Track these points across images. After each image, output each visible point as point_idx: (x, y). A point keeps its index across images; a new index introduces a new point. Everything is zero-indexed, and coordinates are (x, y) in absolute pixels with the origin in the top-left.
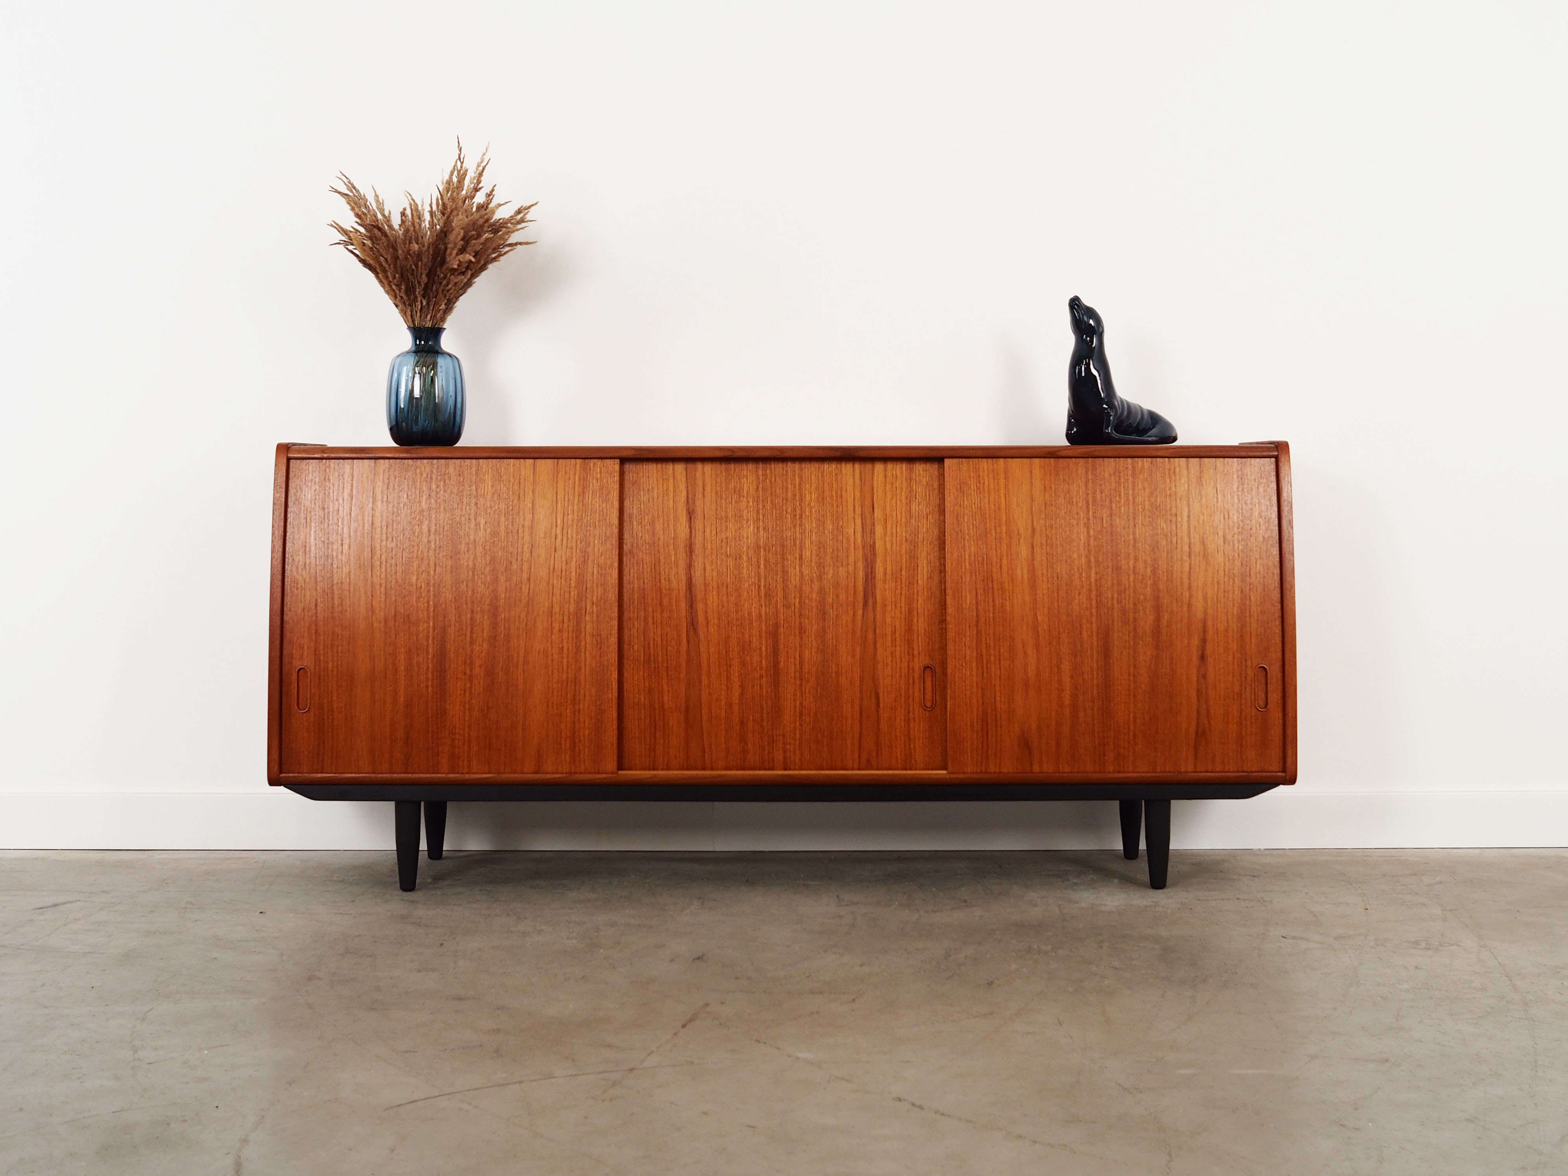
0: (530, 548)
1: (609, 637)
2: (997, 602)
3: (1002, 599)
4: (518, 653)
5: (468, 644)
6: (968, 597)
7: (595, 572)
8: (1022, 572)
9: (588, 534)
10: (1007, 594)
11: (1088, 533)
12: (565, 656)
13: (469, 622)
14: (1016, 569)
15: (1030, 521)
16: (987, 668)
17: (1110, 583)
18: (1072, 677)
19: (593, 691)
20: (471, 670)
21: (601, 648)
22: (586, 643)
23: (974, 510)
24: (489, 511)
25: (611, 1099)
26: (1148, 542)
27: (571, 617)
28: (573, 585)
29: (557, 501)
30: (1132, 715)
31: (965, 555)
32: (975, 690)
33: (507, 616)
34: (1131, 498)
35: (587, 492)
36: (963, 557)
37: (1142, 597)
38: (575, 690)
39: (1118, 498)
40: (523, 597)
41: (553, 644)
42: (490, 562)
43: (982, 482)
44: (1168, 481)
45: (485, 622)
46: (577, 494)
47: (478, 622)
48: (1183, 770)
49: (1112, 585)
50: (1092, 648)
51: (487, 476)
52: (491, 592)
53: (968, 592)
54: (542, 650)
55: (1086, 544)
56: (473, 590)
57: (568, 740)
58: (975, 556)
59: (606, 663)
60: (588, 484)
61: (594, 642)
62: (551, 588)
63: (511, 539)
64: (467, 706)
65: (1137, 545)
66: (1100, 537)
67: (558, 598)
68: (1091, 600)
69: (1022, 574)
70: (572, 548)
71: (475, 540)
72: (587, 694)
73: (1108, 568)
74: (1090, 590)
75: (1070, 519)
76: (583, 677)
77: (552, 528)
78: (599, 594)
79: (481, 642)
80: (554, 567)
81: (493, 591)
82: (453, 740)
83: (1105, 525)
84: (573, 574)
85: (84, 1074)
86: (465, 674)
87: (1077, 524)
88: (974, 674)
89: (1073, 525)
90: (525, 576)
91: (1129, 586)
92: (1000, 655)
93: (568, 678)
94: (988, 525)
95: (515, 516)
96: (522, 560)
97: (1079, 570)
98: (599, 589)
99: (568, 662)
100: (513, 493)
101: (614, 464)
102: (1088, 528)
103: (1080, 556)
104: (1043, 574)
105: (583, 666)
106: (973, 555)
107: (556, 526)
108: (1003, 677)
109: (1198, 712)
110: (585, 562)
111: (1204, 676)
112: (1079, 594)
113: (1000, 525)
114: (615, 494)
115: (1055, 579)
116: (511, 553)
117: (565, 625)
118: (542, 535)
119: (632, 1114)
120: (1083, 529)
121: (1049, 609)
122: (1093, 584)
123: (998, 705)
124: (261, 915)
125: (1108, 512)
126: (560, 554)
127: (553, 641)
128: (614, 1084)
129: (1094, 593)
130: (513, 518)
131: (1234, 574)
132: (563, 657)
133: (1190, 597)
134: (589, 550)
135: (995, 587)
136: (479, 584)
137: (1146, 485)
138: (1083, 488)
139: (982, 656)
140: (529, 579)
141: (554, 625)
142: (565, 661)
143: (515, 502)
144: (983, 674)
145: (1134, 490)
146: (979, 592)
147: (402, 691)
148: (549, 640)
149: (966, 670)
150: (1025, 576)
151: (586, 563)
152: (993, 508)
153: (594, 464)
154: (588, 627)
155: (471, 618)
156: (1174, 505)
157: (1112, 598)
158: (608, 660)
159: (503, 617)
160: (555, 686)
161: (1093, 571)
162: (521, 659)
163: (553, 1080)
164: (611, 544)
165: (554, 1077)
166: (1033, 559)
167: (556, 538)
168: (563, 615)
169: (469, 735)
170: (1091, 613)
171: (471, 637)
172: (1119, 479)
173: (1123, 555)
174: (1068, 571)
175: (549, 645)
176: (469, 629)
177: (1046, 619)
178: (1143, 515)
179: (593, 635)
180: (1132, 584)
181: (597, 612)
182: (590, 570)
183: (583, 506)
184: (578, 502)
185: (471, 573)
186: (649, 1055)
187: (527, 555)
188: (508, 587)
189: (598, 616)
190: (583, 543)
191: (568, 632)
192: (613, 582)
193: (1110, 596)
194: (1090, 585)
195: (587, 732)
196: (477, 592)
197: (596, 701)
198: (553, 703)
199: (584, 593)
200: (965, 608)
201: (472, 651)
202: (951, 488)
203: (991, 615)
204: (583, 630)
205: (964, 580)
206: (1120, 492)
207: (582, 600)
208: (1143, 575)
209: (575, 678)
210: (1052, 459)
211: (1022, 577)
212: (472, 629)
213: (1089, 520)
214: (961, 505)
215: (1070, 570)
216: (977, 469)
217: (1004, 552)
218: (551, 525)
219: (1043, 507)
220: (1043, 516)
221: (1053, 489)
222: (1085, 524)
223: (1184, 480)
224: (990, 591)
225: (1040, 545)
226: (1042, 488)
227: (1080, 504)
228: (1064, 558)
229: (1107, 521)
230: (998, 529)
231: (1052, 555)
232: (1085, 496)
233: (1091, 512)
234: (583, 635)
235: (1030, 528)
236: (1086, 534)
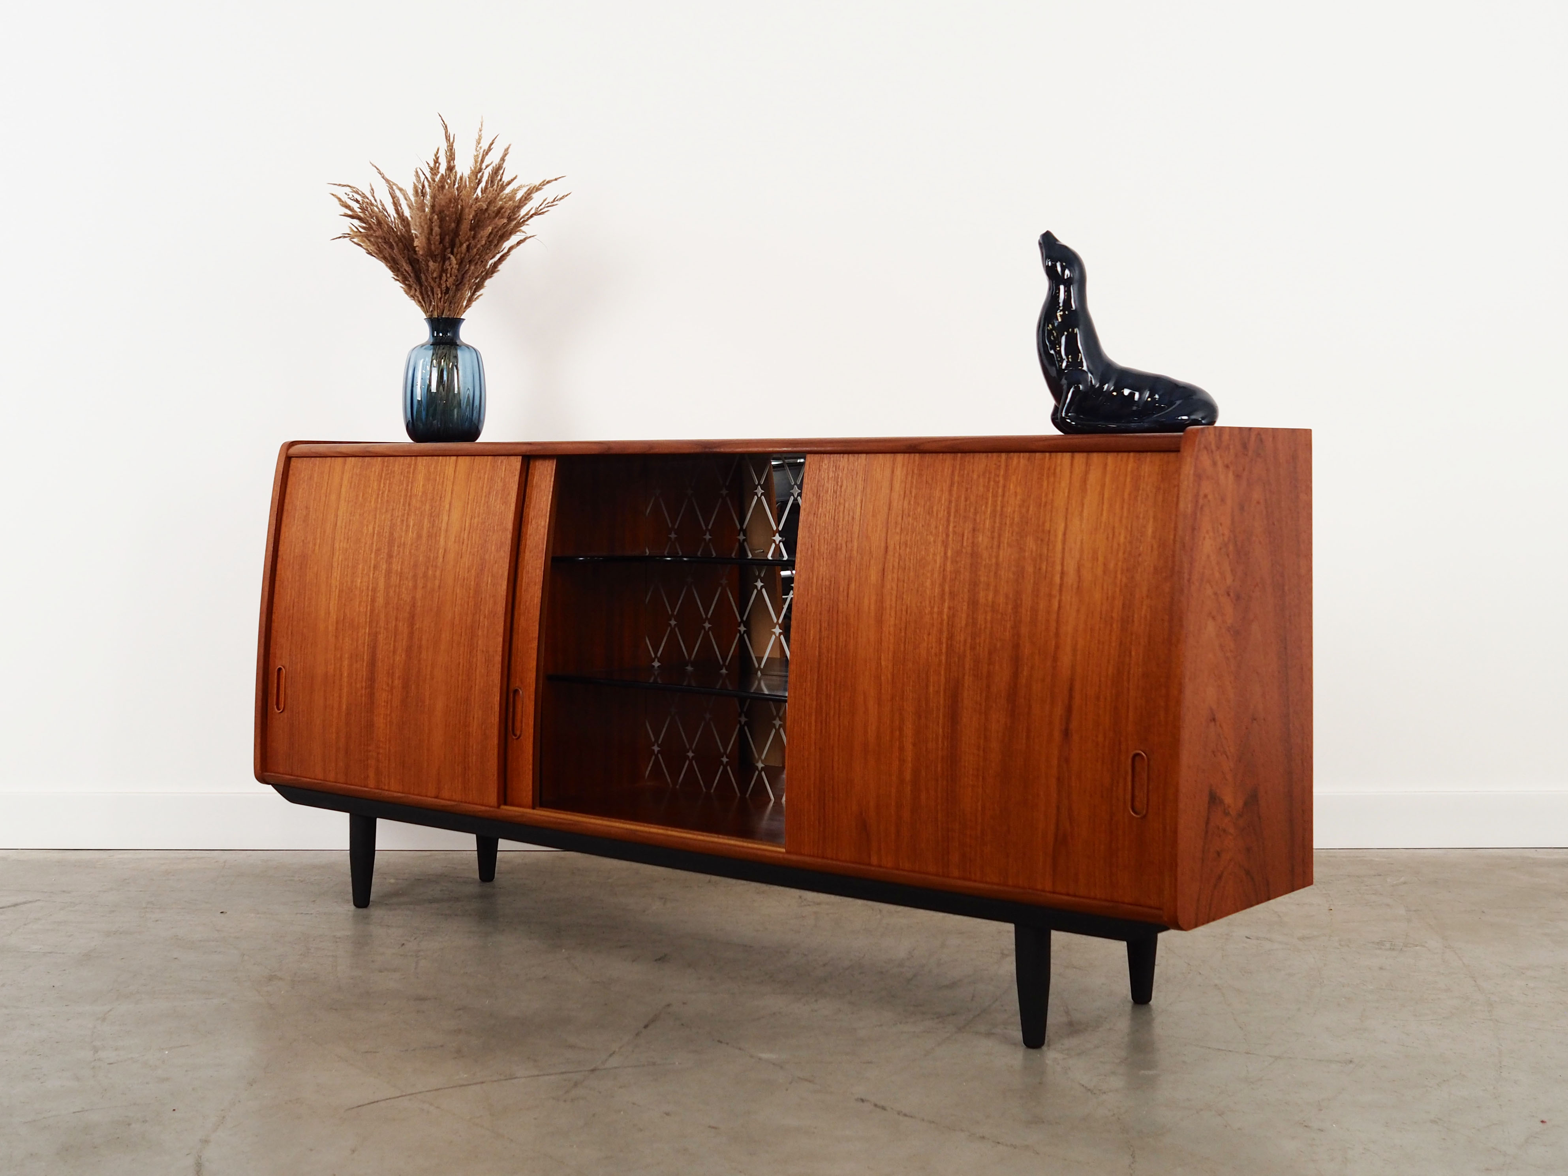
0: (443, 553)
1: (495, 654)
2: (841, 640)
3: (846, 636)
4: (427, 666)
5: (391, 654)
6: (812, 632)
8: (869, 603)
9: (488, 539)
10: (852, 629)
11: (945, 553)
12: (461, 672)
14: (864, 597)
15: (884, 535)
16: (826, 723)
17: (964, 622)
18: (914, 745)
19: (480, 713)
20: (392, 682)
21: (488, 666)
22: (477, 660)
25: (572, 1100)
26: (1013, 569)
27: (468, 631)
28: (471, 595)
29: (468, 502)
30: (980, 804)
32: (813, 750)
33: (421, 626)
34: (999, 508)
35: (492, 493)
37: (999, 645)
38: (467, 711)
39: (983, 507)
40: (433, 606)
41: (453, 658)
42: (413, 567)
43: (839, 484)
44: (1045, 484)
45: (405, 631)
46: (484, 494)
48: (1039, 887)
49: (966, 625)
50: (938, 709)
53: (812, 625)
54: (444, 665)
55: (942, 569)
56: (399, 596)
57: (460, 765)
58: (822, 580)
59: (491, 683)
60: (494, 484)
61: (484, 659)
62: (455, 597)
63: (430, 543)
64: (388, 719)
65: (999, 572)
66: (958, 559)
67: (459, 609)
68: (941, 643)
69: (870, 603)
70: (473, 554)
71: (404, 543)
72: (476, 716)
73: (964, 601)
74: (941, 631)
75: (927, 535)
76: (473, 697)
77: (461, 532)
78: (491, 606)
79: (401, 652)
80: (459, 575)
81: (412, 598)
82: (378, 754)
83: (965, 544)
84: (472, 583)
85: (44, 1075)
86: (388, 685)
87: (935, 542)
88: (813, 729)
89: (930, 543)
90: (437, 583)
91: (985, 628)
92: (840, 709)
93: (461, 697)
94: (839, 541)
95: (436, 519)
96: (436, 566)
97: (930, 602)
98: (491, 601)
99: (462, 680)
101: (517, 462)
102: (946, 547)
103: (933, 584)
104: (891, 605)
105: (474, 686)
106: (821, 578)
107: (465, 530)
108: (842, 737)
109: (1058, 808)
110: (482, 570)
111: (1067, 760)
112: (929, 634)
113: (852, 540)
115: (904, 613)
116: (429, 558)
117: (463, 639)
118: (453, 539)
119: (594, 1115)
120: (940, 549)
121: (894, 652)
122: (945, 622)
123: (836, 773)
124: (222, 915)
125: (971, 526)
126: (464, 561)
127: (453, 656)
128: (576, 1085)
129: (945, 635)
130: (434, 520)
131: (1112, 617)
132: (459, 674)
133: (1057, 647)
134: (487, 557)
135: (840, 619)
136: (403, 590)
137: (1019, 490)
138: (947, 493)
139: (821, 707)
140: (439, 587)
141: (454, 638)
142: (460, 678)
144: (822, 730)
145: (1003, 495)
146: (823, 625)
147: (345, 699)
148: (450, 655)
149: (805, 723)
150: (873, 607)
153: (502, 462)
154: (479, 642)
155: (395, 626)
156: (1048, 518)
157: (965, 641)
158: (493, 681)
159: (418, 627)
160: (452, 705)
161: (946, 605)
162: (429, 673)
163: (513, 1081)
164: (504, 551)
165: (516, 1078)
166: (883, 586)
167: (463, 543)
168: (462, 627)
169: (389, 750)
170: (940, 661)
171: (394, 646)
172: (989, 482)
173: (981, 586)
174: (919, 604)
175: (450, 659)
176: (393, 638)
177: (890, 666)
178: (1011, 532)
179: (483, 652)
180: (989, 625)
181: (487, 627)
182: (485, 579)
183: (487, 508)
184: (484, 504)
185: (399, 578)
186: (611, 1055)
187: (440, 561)
188: (424, 595)
189: (488, 631)
190: (483, 550)
191: (464, 646)
193: (963, 639)
194: (942, 623)
195: (474, 758)
196: (401, 599)
197: (482, 724)
198: (450, 724)
199: (479, 605)
200: (808, 647)
201: (394, 661)
202: (808, 493)
203: (834, 656)
204: (475, 645)
205: (809, 610)
206: (987, 499)
207: (476, 613)
208: (1002, 614)
209: (467, 698)
210: (917, 455)
211: (869, 608)
212: (395, 638)
213: (947, 535)
214: (815, 514)
215: (921, 603)
216: (837, 468)
217: (853, 575)
218: (461, 528)
219: (900, 519)
220: (898, 530)
221: (913, 495)
222: (943, 541)
223: (1064, 484)
224: (835, 625)
225: (891, 567)
226: (902, 493)
227: (940, 515)
228: (916, 586)
229: (968, 538)
230: (849, 545)
231: (904, 581)
232: (947, 503)
233: (951, 525)
234: (475, 651)
235: (883, 545)
236: (942, 554)
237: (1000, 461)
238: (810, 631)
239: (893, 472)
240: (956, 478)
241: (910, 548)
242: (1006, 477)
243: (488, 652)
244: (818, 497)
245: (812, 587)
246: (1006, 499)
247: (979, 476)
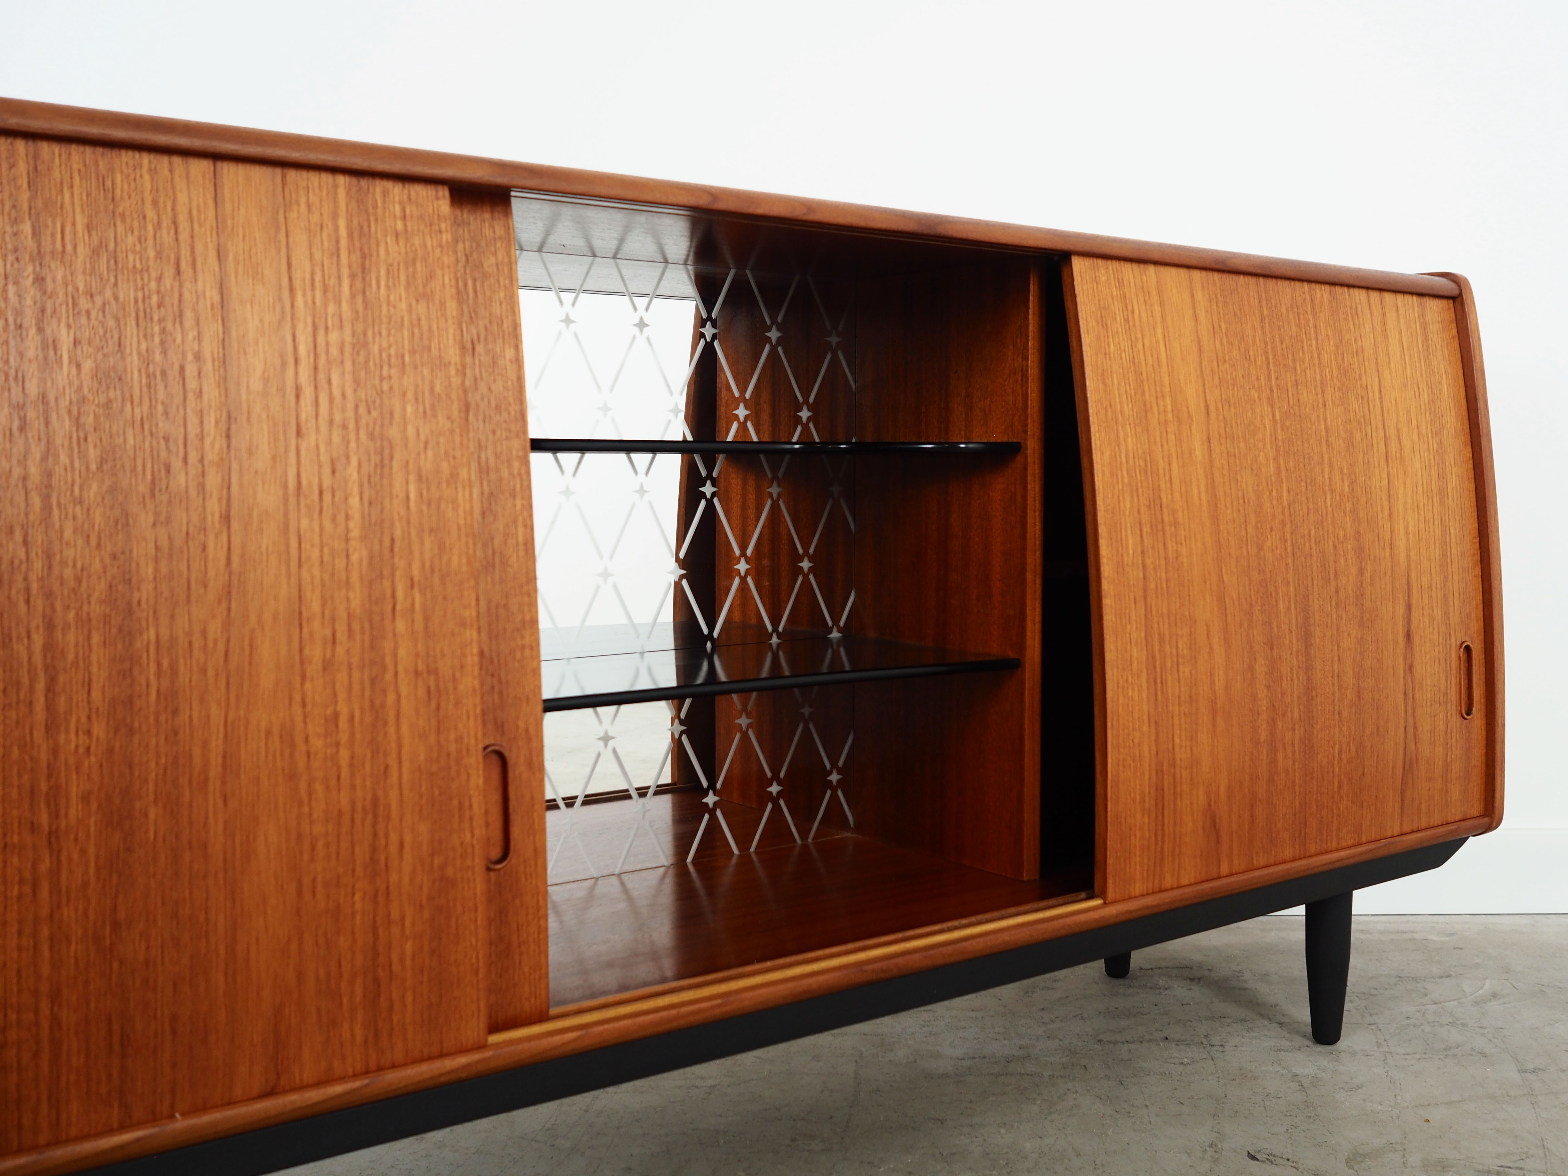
0: (223, 425)
1: (458, 675)
2: (1170, 548)
3: (1176, 543)
4: (205, 744)
5: (39, 734)
6: (1130, 542)
7: (413, 496)
8: (1199, 490)
9: (385, 387)
10: (1182, 532)
11: (1274, 416)
12: (344, 737)
13: (38, 659)
14: (1191, 483)
15: (1200, 390)
16: (1162, 683)
17: (1305, 509)
18: (1268, 687)
19: (423, 828)
20: (55, 815)
21: (438, 707)
22: (399, 697)
23: (1125, 364)
24: (84, 303)
26: (1342, 434)
27: (356, 627)
28: (355, 533)
29: (292, 289)
30: (1336, 748)
31: (1120, 456)
32: (1145, 728)
33: (165, 632)
34: (1315, 355)
35: (374, 269)
36: (1118, 459)
37: (1341, 534)
38: (375, 834)
39: (1301, 353)
40: (212, 573)
41: (309, 708)
42: (100, 468)
43: (1129, 308)
44: (1352, 326)
45: (94, 658)
46: (345, 272)
47: (71, 657)
49: (1308, 512)
50: (1290, 631)
51: (67, 196)
52: (108, 561)
53: (1129, 531)
54: (276, 731)
55: (1273, 437)
56: (49, 556)
57: (359, 981)
58: (1134, 458)
59: (453, 748)
60: (374, 247)
61: (421, 692)
62: (294, 544)
63: (161, 395)
64: (45, 932)
65: (1330, 439)
66: (1287, 423)
67: (316, 572)
68: (1285, 540)
69: (1200, 493)
70: (345, 427)
71: (43, 397)
72: (408, 839)
73: (1301, 480)
74: (1283, 523)
75: (1248, 389)
76: (394, 795)
77: (283, 368)
79: (84, 719)
80: (299, 483)
81: (114, 557)
83: (1291, 403)
84: (354, 501)
86: (34, 828)
87: (1259, 399)
88: (1145, 696)
89: (1254, 401)
90: (214, 507)
91: (1327, 514)
92: (1178, 656)
93: (353, 803)
94: (1147, 395)
95: (169, 326)
96: (201, 460)
97: (1267, 485)
98: (427, 545)
99: (352, 757)
100: (159, 255)
102: (1272, 407)
103: (1267, 459)
104: (1225, 492)
105: (392, 761)
106: (1131, 455)
107: (296, 361)
108: (1183, 698)
109: (1405, 730)
110: (382, 465)
111: (1411, 669)
112: (1271, 530)
113: (1163, 396)
114: (447, 280)
115: (1241, 501)
116: (166, 439)
117: (340, 651)
118: (256, 385)
120: (1267, 410)
121: (1237, 560)
122: (1286, 512)
123: (1178, 757)
125: (1293, 379)
126: (313, 443)
127: (309, 700)
129: (1288, 527)
130: (163, 331)
132: (338, 744)
133: (1392, 532)
134: (394, 432)
135: (1165, 518)
136: (68, 534)
137: (1326, 332)
138: (1260, 332)
139: (1154, 657)
140: (226, 518)
141: (307, 651)
142: (344, 754)
143: (168, 282)
144: (1156, 695)
145: (1316, 339)
146: (1144, 529)
148: (297, 697)
149: (1133, 690)
150: (1204, 497)
151: (386, 470)
152: (1150, 362)
154: (402, 652)
155: (48, 647)
156: (1362, 369)
157: (1309, 535)
159: (153, 637)
160: (318, 829)
161: (1285, 487)
162: (215, 761)
164: (448, 418)
166: (1211, 465)
167: (298, 397)
168: (333, 620)
169: (56, 1022)
170: (1287, 566)
171: (50, 707)
172: (1295, 319)
173: (1316, 458)
174: (1256, 488)
175: (297, 710)
176: (41, 685)
177: (1234, 580)
178: (1333, 386)
179: (417, 673)
180: (1329, 510)
181: (424, 608)
182: (398, 488)
183: (366, 304)
184: (353, 296)
185: (36, 501)
187: (214, 446)
188: (164, 543)
189: (427, 619)
190: (375, 413)
191: (350, 668)
192: (462, 522)
193: (1306, 532)
194: (1283, 513)
195: (409, 947)
196: (63, 563)
197: (432, 855)
198: (314, 880)
199: (386, 553)
200: (1127, 565)
201: (55, 752)
202: (1089, 318)
203: (1164, 575)
204: (388, 660)
205: (1122, 507)
206: (1302, 343)
207: (381, 576)
208: (1340, 494)
209: (375, 802)
210: (1217, 274)
211: (1200, 499)
212: (52, 681)
213: (1272, 391)
214: (1105, 354)
215: (1257, 485)
216: (1120, 283)
217: (1173, 450)
218: (282, 356)
219: (1215, 364)
220: (1216, 381)
221: (1224, 331)
222: (1268, 398)
223: (1368, 327)
224: (1160, 527)
225: (1217, 436)
226: (1210, 327)
227: (1259, 363)
228: (1249, 462)
229: (1293, 395)
230: (1161, 403)
231: (1235, 456)
232: (1262, 345)
233: (1273, 377)
234: (389, 676)
235: (1202, 405)
236: (1271, 417)
237: (1304, 293)
238: (1127, 541)
239: (1193, 295)
240: (1265, 312)
241: (1235, 408)
242: (1314, 314)
243: (433, 671)
244: (1105, 326)
245: (1121, 470)
246: (1320, 342)
247: (1287, 310)
